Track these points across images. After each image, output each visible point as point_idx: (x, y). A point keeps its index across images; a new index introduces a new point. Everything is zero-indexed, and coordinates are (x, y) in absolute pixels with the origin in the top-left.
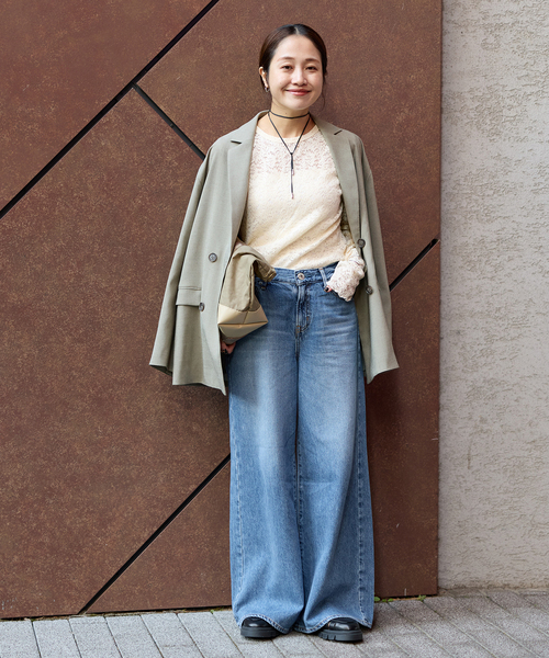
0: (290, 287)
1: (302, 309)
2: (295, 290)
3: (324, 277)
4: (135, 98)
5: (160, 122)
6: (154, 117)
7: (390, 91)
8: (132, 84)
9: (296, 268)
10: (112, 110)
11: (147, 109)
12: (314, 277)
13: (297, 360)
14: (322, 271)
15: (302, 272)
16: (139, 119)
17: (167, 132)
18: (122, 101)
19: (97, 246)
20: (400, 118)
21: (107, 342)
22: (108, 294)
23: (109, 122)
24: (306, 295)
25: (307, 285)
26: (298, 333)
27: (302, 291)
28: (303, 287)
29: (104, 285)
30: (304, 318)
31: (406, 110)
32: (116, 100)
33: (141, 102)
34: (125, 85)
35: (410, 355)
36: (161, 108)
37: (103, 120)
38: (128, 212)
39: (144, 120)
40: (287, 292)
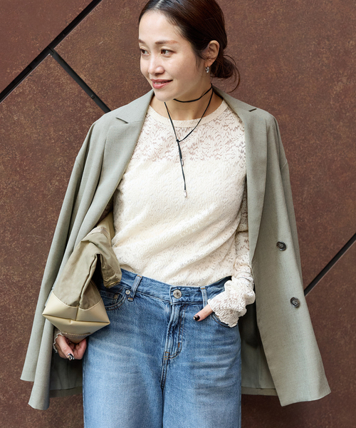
0: (162, 305)
1: (174, 333)
2: (167, 310)
3: (204, 298)
4: (52, 65)
5: (80, 93)
6: (74, 87)
7: (327, 58)
8: (49, 49)
9: (173, 282)
10: (26, 79)
11: (65, 78)
12: (192, 298)
13: (163, 390)
14: (203, 292)
15: (180, 288)
16: (57, 90)
17: (88, 104)
18: (39, 68)
19: (8, 235)
20: (338, 88)
21: (20, 342)
22: (21, 288)
23: (23, 93)
24: (180, 317)
25: (183, 305)
26: (166, 360)
27: (175, 313)
28: (177, 308)
29: (16, 279)
30: (174, 344)
31: (344, 80)
32: (30, 68)
33: (58, 70)
34: (42, 49)
35: (342, 342)
36: (82, 76)
37: (15, 91)
38: (44, 196)
39: (63, 91)
40: (158, 310)
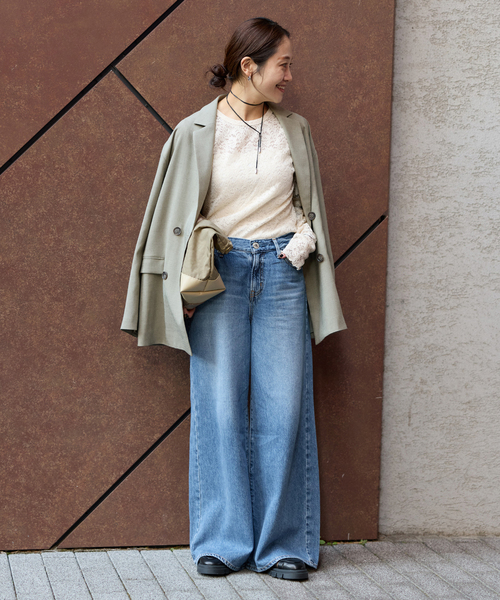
0: (246, 255)
1: (257, 275)
2: (250, 258)
3: (277, 246)
4: (113, 79)
5: (136, 102)
6: (132, 97)
7: (345, 79)
8: (111, 66)
9: (252, 238)
10: (92, 90)
11: (124, 89)
12: (268, 247)
13: (251, 322)
14: (275, 242)
15: (257, 241)
16: (117, 99)
17: (142, 111)
18: (102, 82)
19: (75, 214)
20: (355, 104)
21: (83, 301)
22: (85, 258)
23: (89, 101)
24: (260, 263)
25: (261, 253)
26: (252, 298)
27: (256, 259)
28: (258, 256)
29: (81, 249)
30: (258, 284)
31: (360, 97)
32: (96, 81)
33: (119, 83)
34: (105, 67)
35: (358, 320)
36: (137, 89)
37: (84, 99)
38: (105, 184)
39: (122, 100)
40: (243, 260)
